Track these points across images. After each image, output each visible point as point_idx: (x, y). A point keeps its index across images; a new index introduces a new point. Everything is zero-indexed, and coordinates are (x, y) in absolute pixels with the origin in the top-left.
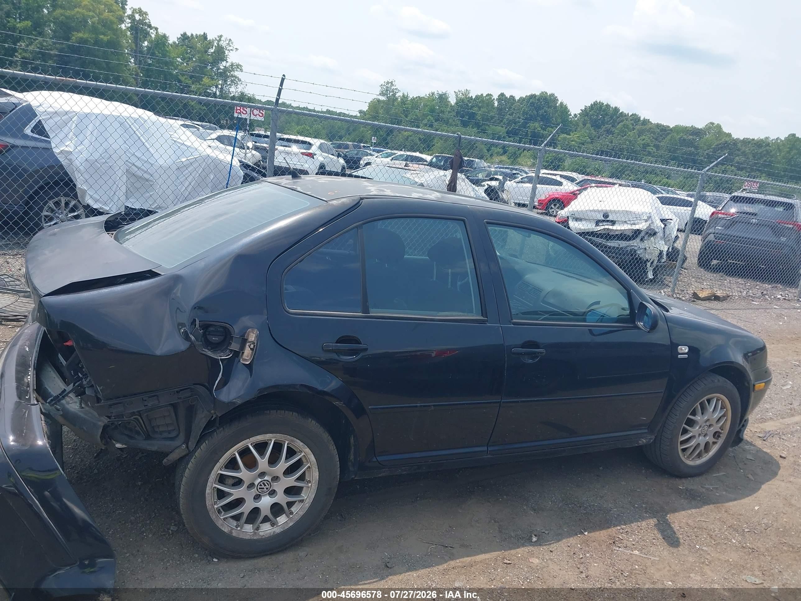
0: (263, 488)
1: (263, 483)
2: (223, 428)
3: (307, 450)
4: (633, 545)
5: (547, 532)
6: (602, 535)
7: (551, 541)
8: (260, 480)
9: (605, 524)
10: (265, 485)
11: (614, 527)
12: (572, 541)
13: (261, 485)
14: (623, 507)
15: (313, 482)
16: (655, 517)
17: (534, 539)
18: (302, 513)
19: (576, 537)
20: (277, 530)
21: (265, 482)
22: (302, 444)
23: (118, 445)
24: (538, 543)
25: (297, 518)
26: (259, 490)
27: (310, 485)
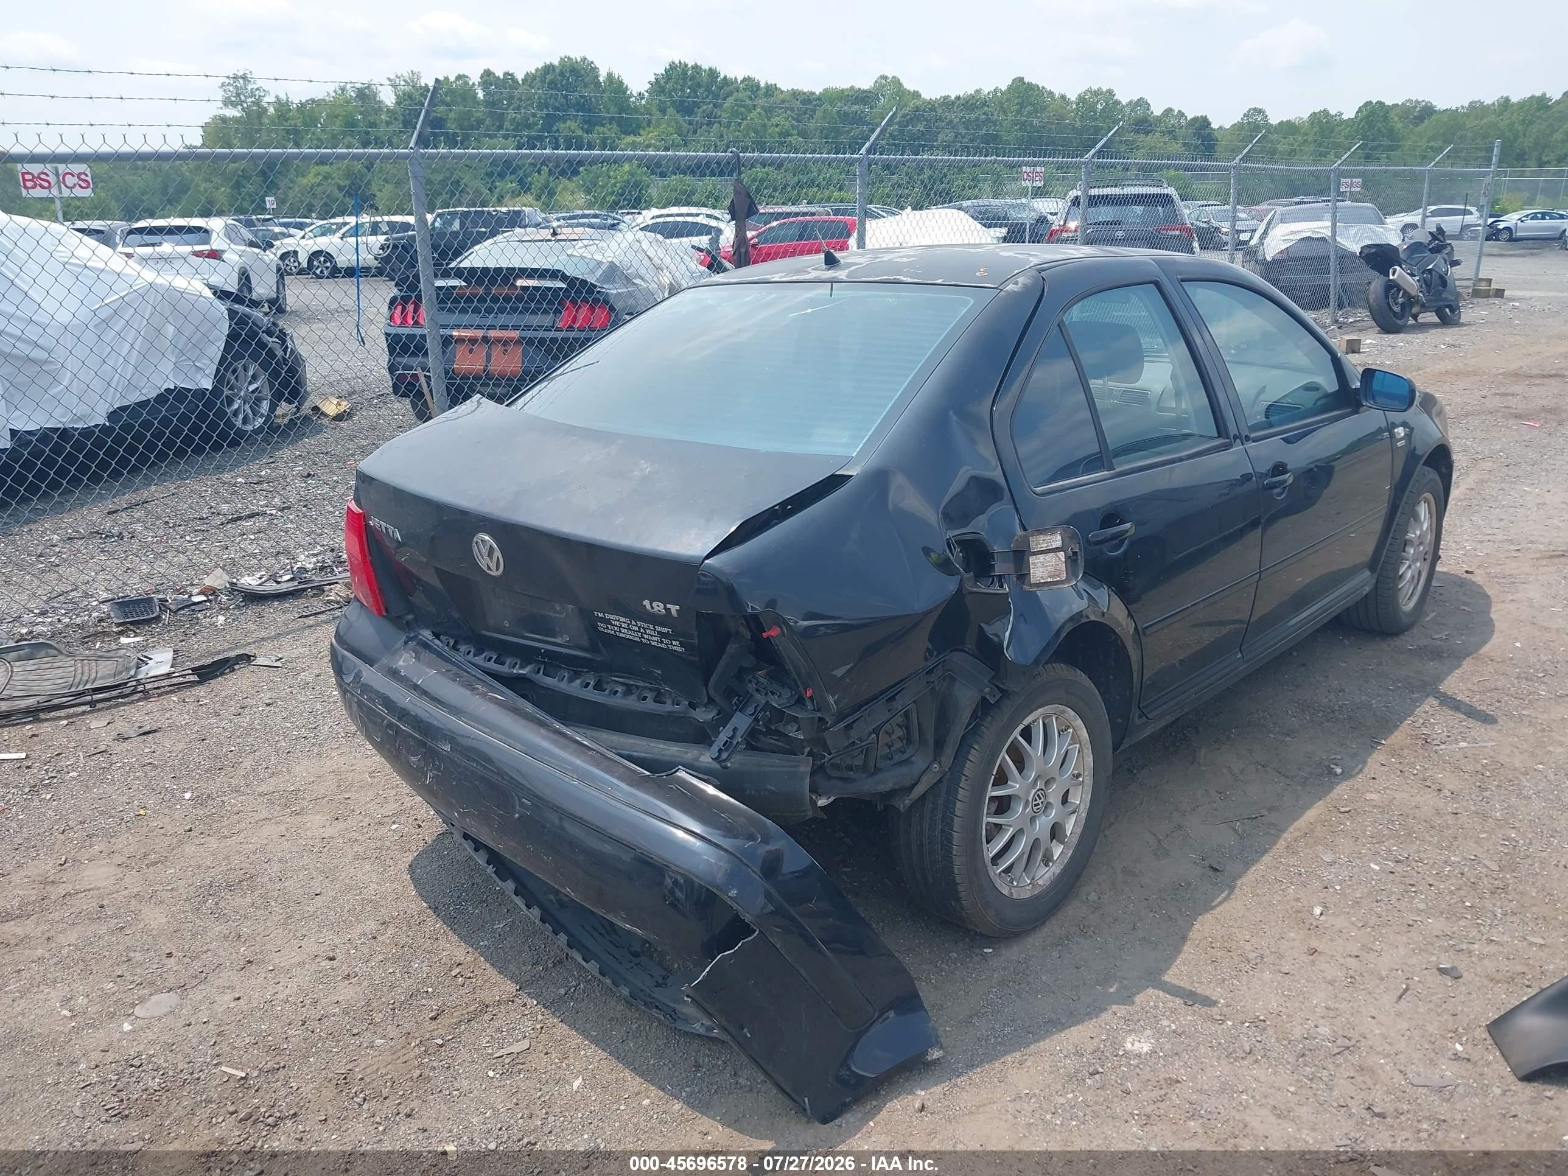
0: (1038, 804)
1: (1038, 795)
2: (992, 717)
3: (1079, 722)
4: (1449, 737)
5: (1339, 757)
6: (1398, 737)
7: (1357, 766)
8: (1034, 791)
9: (1387, 724)
10: (1040, 799)
11: (1401, 723)
12: (1378, 757)
13: (1036, 800)
14: (1379, 695)
15: (1086, 774)
16: (1428, 695)
17: (1339, 771)
18: (1079, 830)
19: (1376, 751)
20: (1055, 869)
21: (1039, 793)
22: (1073, 713)
23: (822, 802)
24: (1347, 775)
25: (1075, 840)
26: (1035, 808)
27: (1081, 779)
